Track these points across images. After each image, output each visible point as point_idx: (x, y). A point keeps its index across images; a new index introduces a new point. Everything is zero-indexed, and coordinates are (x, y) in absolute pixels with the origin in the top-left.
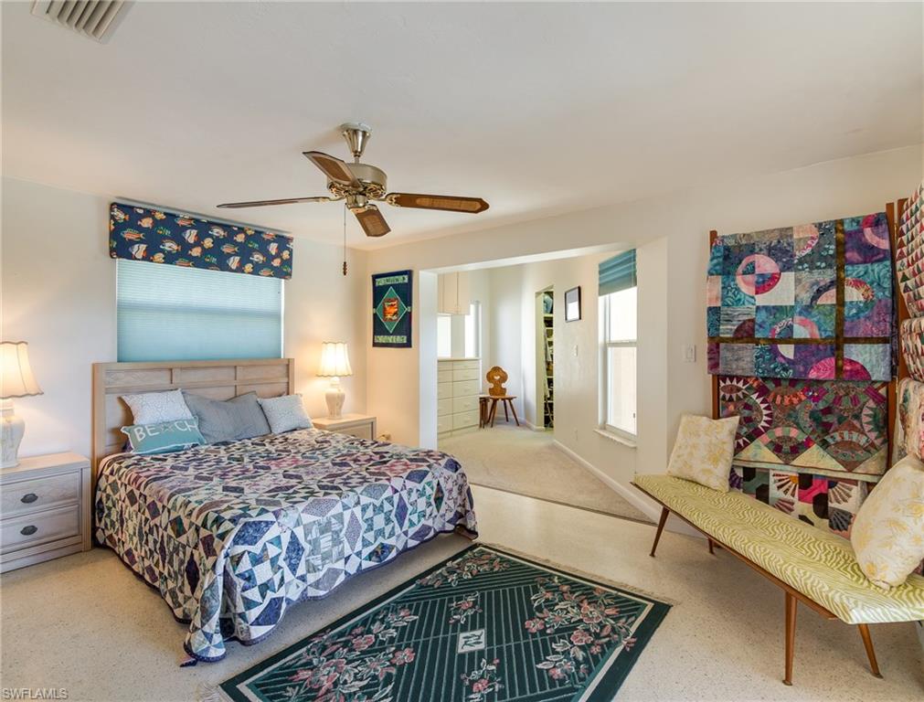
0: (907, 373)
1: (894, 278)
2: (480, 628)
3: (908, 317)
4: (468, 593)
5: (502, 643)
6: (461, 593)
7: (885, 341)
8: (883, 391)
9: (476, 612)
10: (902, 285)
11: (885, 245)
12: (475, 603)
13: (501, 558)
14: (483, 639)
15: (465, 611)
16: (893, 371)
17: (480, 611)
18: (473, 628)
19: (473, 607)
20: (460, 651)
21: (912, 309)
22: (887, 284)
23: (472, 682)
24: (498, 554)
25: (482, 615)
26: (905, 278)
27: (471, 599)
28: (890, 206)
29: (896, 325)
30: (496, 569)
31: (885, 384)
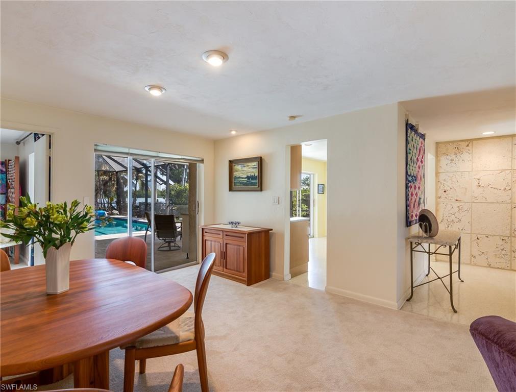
0: (10, 202)
1: (6, 178)
3: (10, 188)
7: (4, 194)
8: (4, 207)
10: (9, 181)
11: (4, 170)
16: (6, 201)
21: (11, 187)
22: (5, 180)
26: (9, 179)
28: (6, 160)
29: (7, 190)
31: (4, 205)
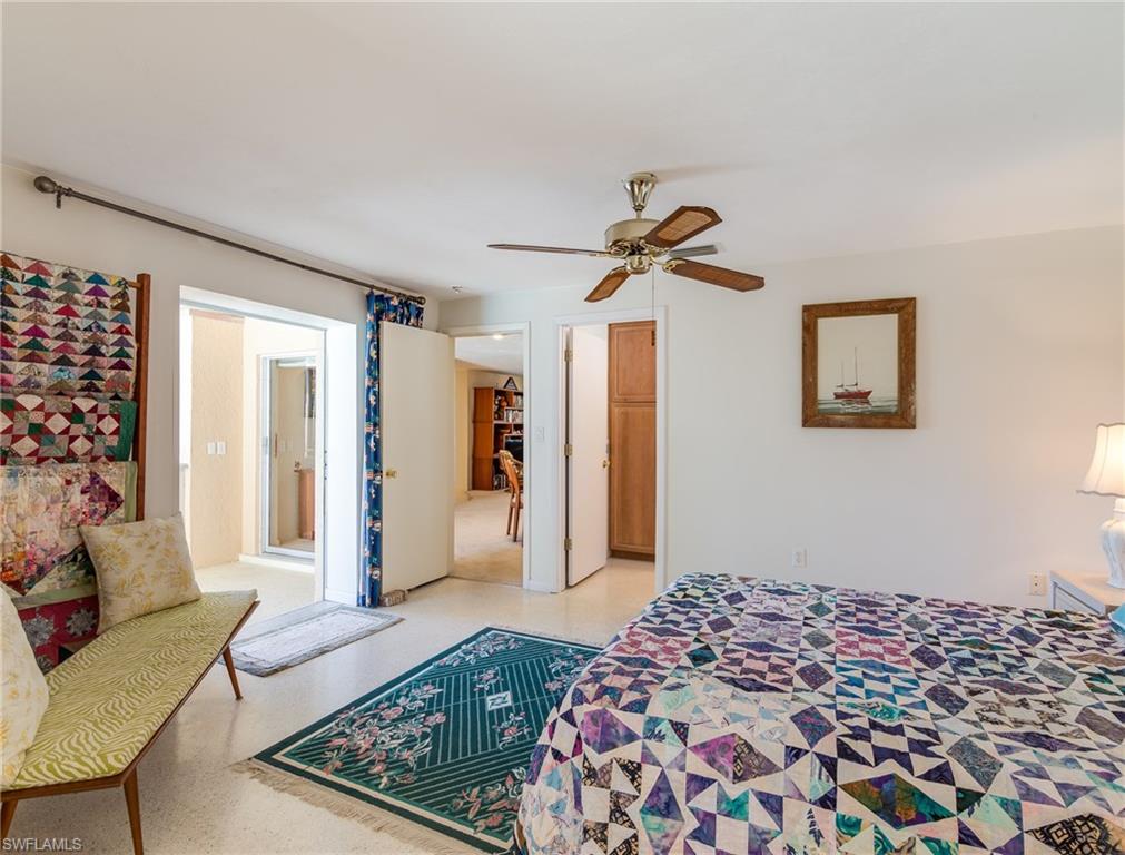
2: (493, 711)
4: (512, 745)
5: (471, 702)
6: (521, 745)
9: (499, 725)
12: (502, 735)
13: (465, 821)
14: (490, 703)
15: (512, 725)
17: (494, 727)
18: (499, 711)
19: (503, 730)
20: (508, 693)
23: (495, 678)
24: (469, 831)
25: (492, 723)
27: (507, 739)
30: (476, 790)
